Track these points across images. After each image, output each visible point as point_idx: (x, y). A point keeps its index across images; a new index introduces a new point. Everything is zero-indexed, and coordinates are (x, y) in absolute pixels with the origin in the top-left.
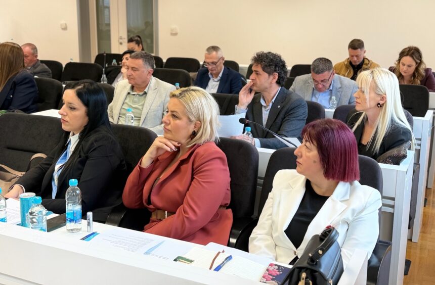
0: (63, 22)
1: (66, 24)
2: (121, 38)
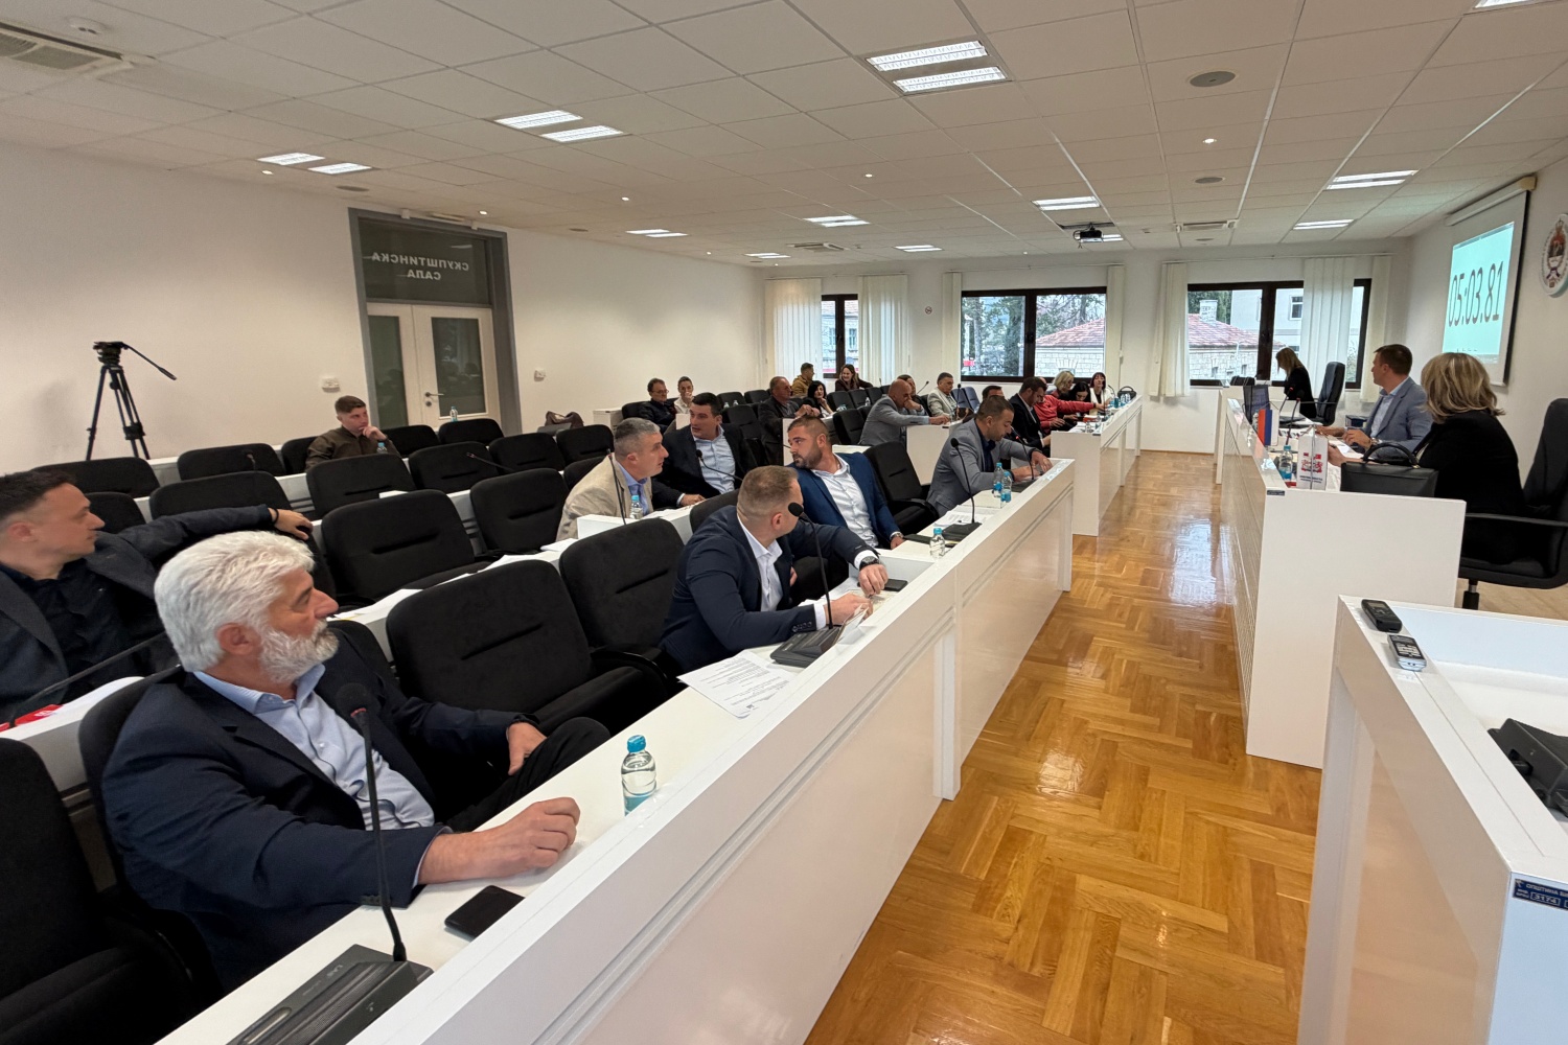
1: (336, 380)
2: (428, 395)
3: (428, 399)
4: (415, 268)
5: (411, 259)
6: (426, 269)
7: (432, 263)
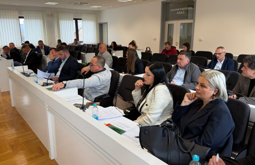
0: (154, 37)
1: (155, 38)
2: (177, 43)
3: (177, 44)
4: (178, 11)
5: (178, 9)
6: (181, 11)
7: (183, 9)
